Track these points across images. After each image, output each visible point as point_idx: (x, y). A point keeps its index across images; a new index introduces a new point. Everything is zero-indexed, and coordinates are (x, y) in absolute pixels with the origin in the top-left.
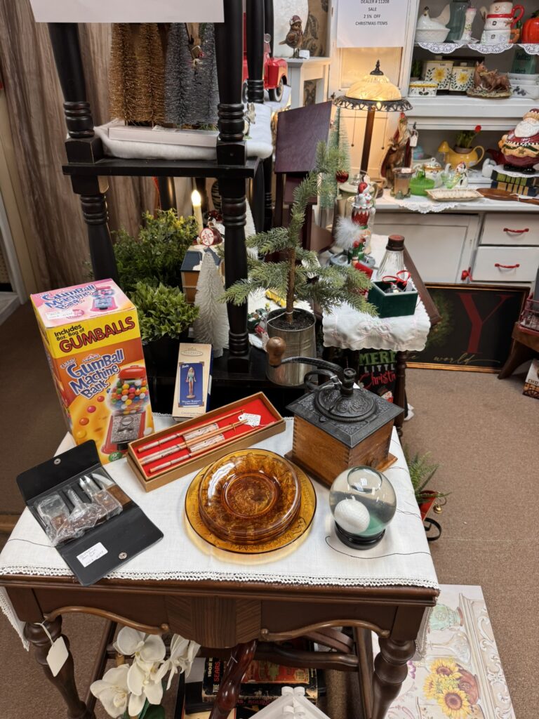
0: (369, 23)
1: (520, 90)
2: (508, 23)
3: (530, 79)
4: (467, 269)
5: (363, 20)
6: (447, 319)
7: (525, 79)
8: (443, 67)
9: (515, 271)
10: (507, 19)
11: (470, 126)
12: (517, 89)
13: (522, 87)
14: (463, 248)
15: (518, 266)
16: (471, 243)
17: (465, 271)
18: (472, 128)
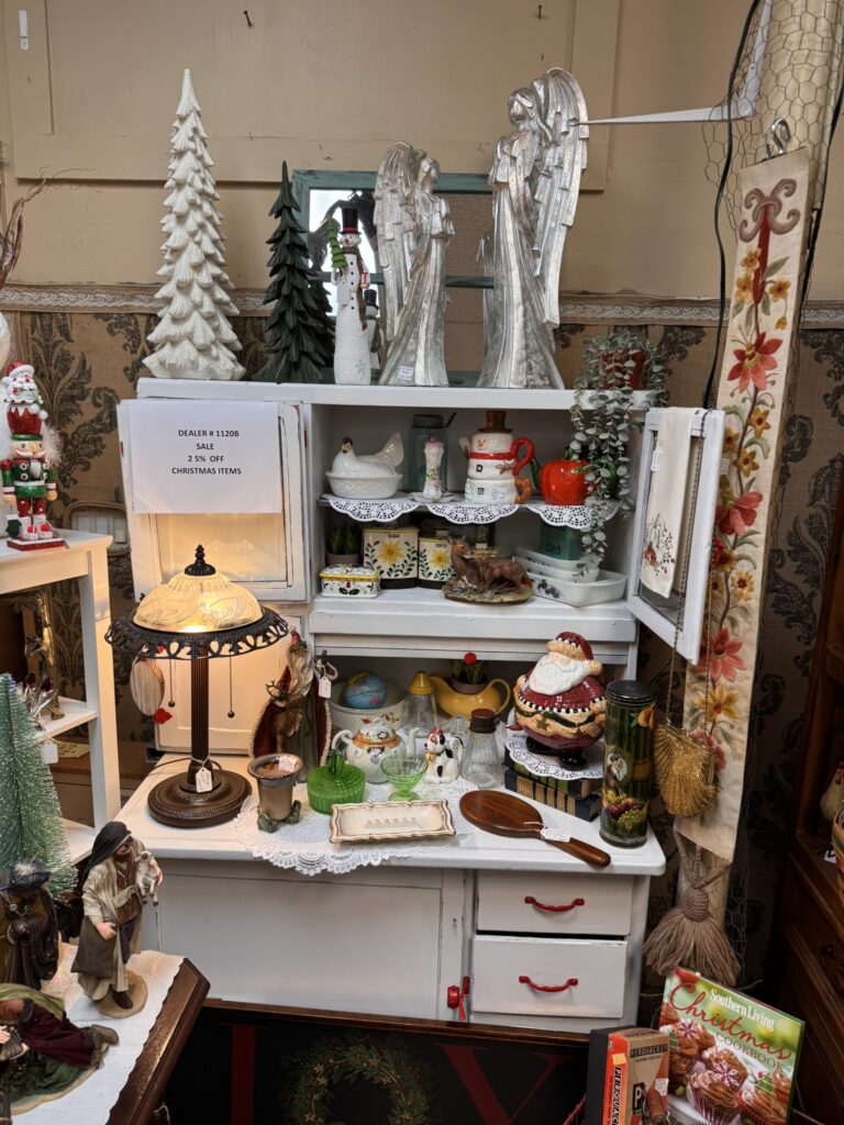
0: (202, 471)
1: (549, 587)
2: (503, 470)
3: (565, 569)
4: (458, 983)
5: (188, 465)
6: (424, 1107)
7: (556, 566)
8: (394, 540)
9: (571, 994)
10: (501, 462)
11: (456, 653)
12: (543, 585)
13: (550, 582)
14: (440, 937)
15: (573, 982)
16: (455, 926)
17: (453, 989)
18: (461, 656)
